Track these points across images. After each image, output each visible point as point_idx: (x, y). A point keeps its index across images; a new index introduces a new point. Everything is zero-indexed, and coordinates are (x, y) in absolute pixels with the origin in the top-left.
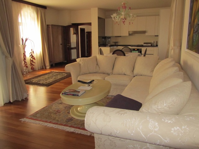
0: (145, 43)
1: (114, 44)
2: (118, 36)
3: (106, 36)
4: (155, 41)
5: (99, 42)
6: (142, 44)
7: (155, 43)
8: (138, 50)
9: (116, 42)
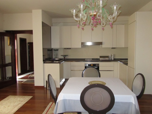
0: (101, 57)
1: (62, 57)
2: (68, 49)
3: (53, 48)
4: (113, 55)
5: (43, 56)
6: (99, 58)
7: (113, 57)
8: (94, 65)
9: (65, 56)
